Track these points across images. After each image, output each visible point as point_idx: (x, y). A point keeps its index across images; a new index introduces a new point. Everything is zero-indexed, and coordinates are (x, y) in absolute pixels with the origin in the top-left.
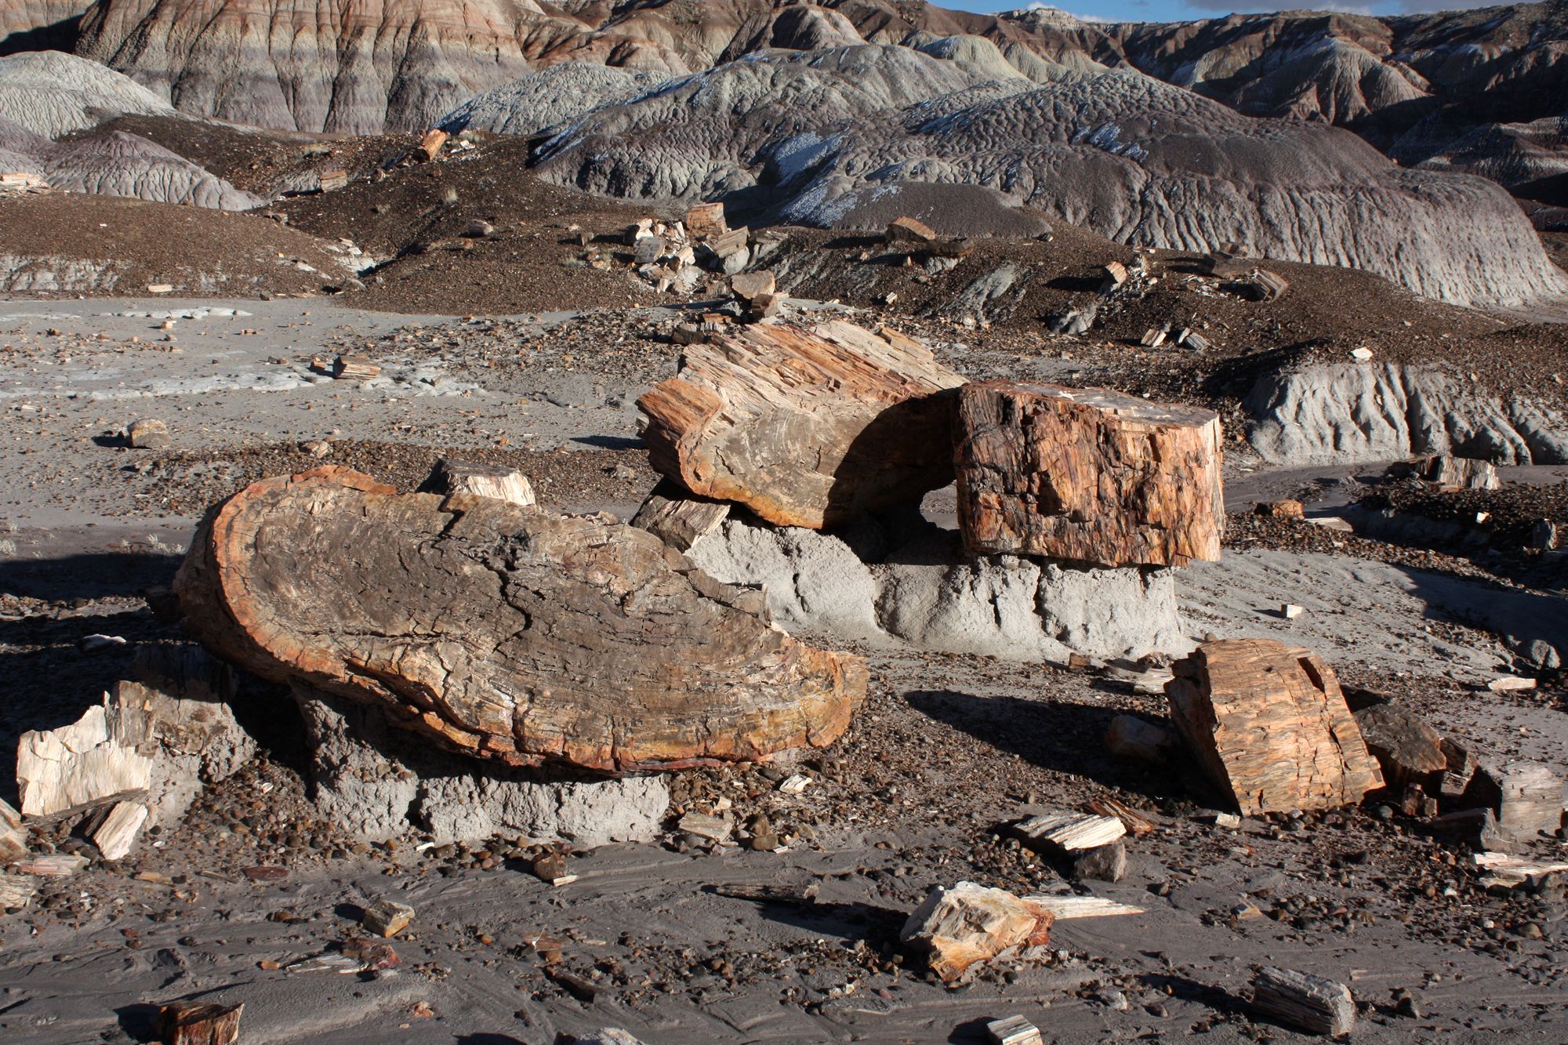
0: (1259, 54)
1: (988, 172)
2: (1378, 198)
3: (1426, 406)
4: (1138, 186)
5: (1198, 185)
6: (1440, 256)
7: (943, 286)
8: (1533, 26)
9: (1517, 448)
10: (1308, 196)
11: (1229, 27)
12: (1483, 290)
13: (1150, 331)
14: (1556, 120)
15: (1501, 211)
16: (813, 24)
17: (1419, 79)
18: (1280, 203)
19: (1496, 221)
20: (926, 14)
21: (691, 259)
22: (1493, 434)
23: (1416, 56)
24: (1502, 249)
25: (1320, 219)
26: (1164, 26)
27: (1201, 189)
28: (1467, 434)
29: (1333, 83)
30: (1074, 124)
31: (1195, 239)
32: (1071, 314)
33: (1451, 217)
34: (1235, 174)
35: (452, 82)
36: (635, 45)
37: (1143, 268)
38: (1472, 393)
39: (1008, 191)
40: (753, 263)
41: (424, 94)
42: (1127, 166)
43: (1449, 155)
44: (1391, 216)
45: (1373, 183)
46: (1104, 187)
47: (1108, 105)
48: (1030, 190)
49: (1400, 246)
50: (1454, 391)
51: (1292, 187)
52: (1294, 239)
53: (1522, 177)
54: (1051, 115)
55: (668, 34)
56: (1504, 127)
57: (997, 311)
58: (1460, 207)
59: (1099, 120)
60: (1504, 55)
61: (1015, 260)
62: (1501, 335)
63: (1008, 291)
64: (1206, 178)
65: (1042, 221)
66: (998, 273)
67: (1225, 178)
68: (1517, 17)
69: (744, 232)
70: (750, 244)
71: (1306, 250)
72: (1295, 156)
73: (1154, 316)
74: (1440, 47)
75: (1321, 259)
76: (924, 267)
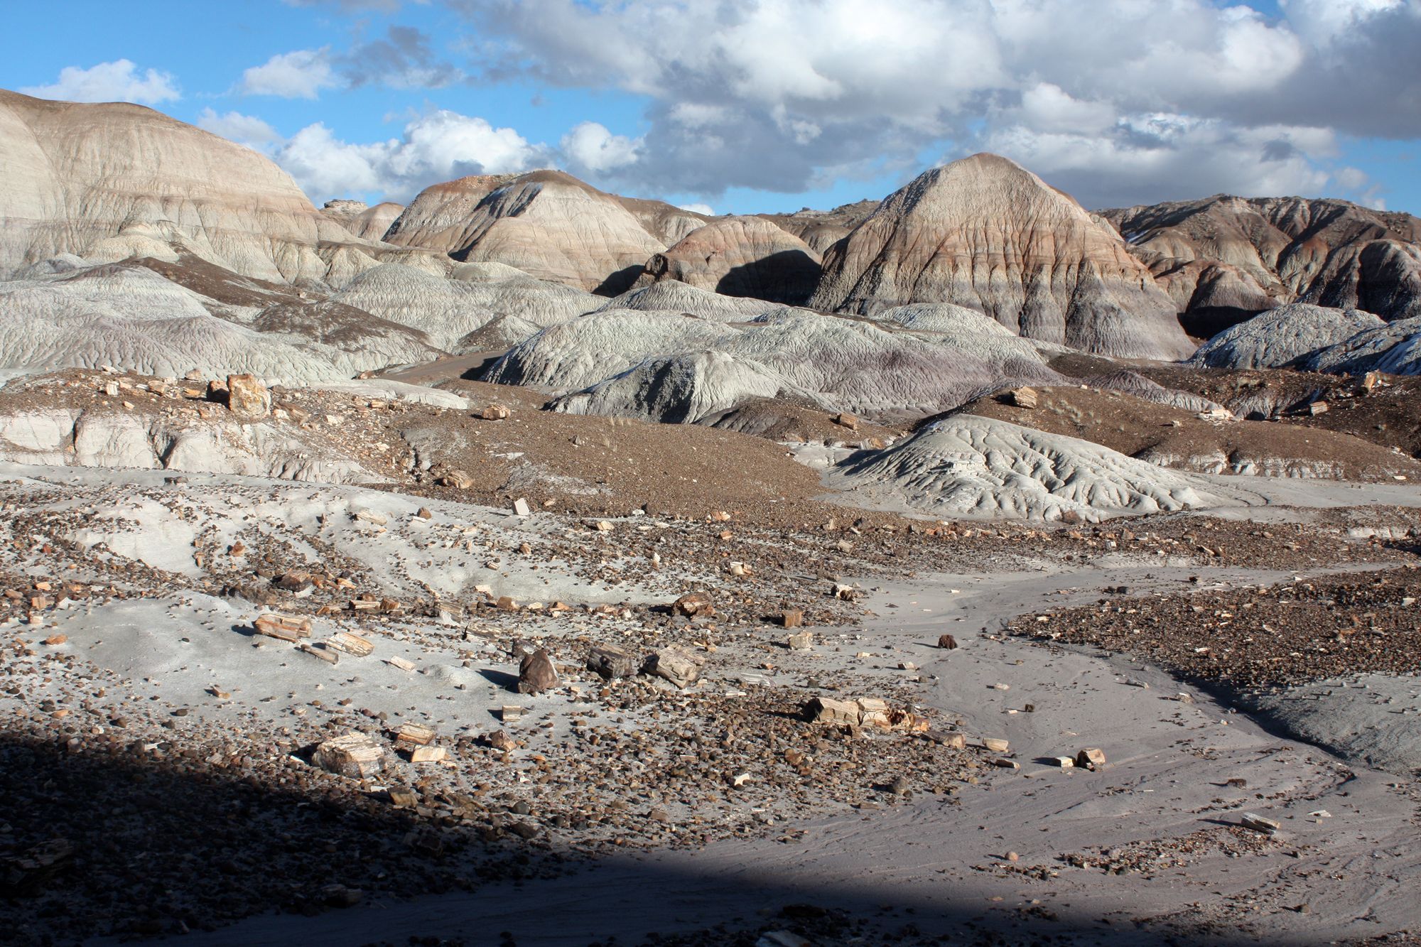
16: (1396, 256)
20: (1411, 226)
35: (1115, 306)
36: (1221, 270)
41: (1095, 317)
55: (1189, 249)
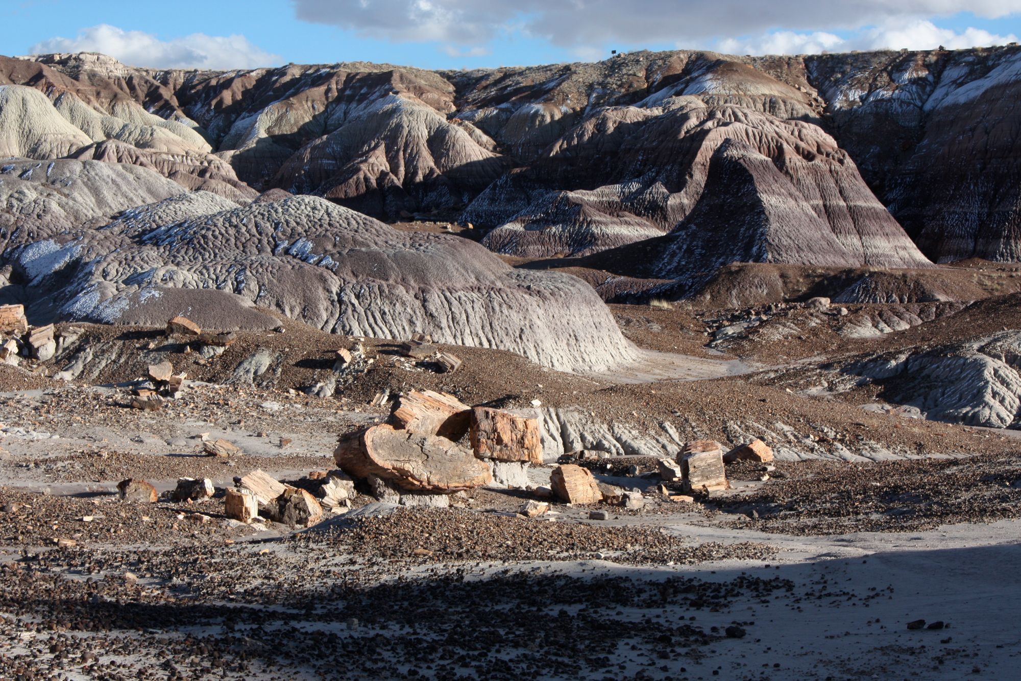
0: (322, 109)
1: (222, 278)
2: (504, 295)
3: (571, 430)
4: (335, 289)
5: (379, 288)
6: (549, 336)
7: (218, 367)
8: (591, 87)
9: (617, 449)
10: (456, 295)
11: (287, 78)
12: (580, 360)
13: (378, 395)
14: (617, 187)
15: (588, 302)
17: (485, 138)
18: (437, 301)
19: (585, 310)
21: (16, 350)
22: (605, 442)
23: (480, 114)
24: (590, 330)
25: (466, 311)
26: (218, 75)
27: (381, 292)
28: (592, 443)
29: (401, 142)
30: (274, 239)
31: (381, 329)
32: (319, 385)
33: (554, 307)
34: (403, 279)
37: (361, 351)
38: (593, 422)
39: (240, 293)
40: (60, 351)
42: (325, 274)
43: (523, 221)
44: (515, 309)
45: (499, 284)
46: (310, 290)
47: (298, 224)
48: (256, 293)
49: (522, 330)
50: (584, 421)
51: (445, 288)
52: (449, 327)
53: (591, 243)
54: (254, 231)
56: (571, 195)
57: (265, 383)
58: (560, 300)
59: (293, 237)
60: (565, 115)
61: (268, 347)
62: (604, 391)
63: (268, 370)
64: (383, 282)
65: (273, 317)
66: (258, 357)
67: (396, 282)
68: (574, 77)
69: (50, 329)
70: (56, 337)
71: (458, 334)
72: (444, 265)
73: (377, 385)
74: (503, 106)
75: (469, 342)
76: (201, 353)
